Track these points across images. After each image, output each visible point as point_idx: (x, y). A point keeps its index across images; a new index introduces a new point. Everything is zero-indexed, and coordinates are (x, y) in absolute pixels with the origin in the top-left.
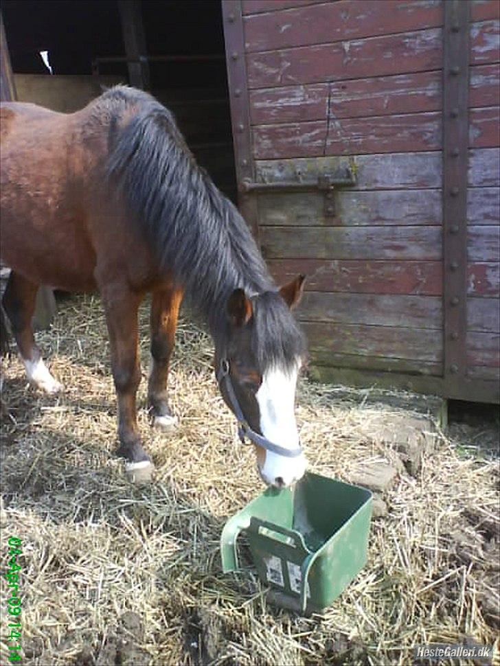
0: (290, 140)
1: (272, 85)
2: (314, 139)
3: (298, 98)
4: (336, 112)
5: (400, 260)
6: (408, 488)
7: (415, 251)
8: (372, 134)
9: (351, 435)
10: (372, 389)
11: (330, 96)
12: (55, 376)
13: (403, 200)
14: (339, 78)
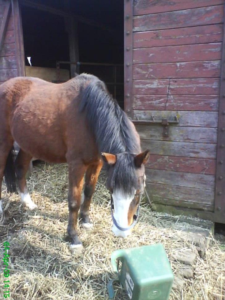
0: (150, 102)
1: (144, 78)
2: (161, 103)
3: (155, 84)
4: (172, 92)
5: (197, 158)
6: (200, 264)
7: (204, 155)
8: (187, 102)
9: (173, 237)
10: (180, 216)
11: (169, 85)
12: (34, 201)
13: (199, 131)
14: (174, 77)
